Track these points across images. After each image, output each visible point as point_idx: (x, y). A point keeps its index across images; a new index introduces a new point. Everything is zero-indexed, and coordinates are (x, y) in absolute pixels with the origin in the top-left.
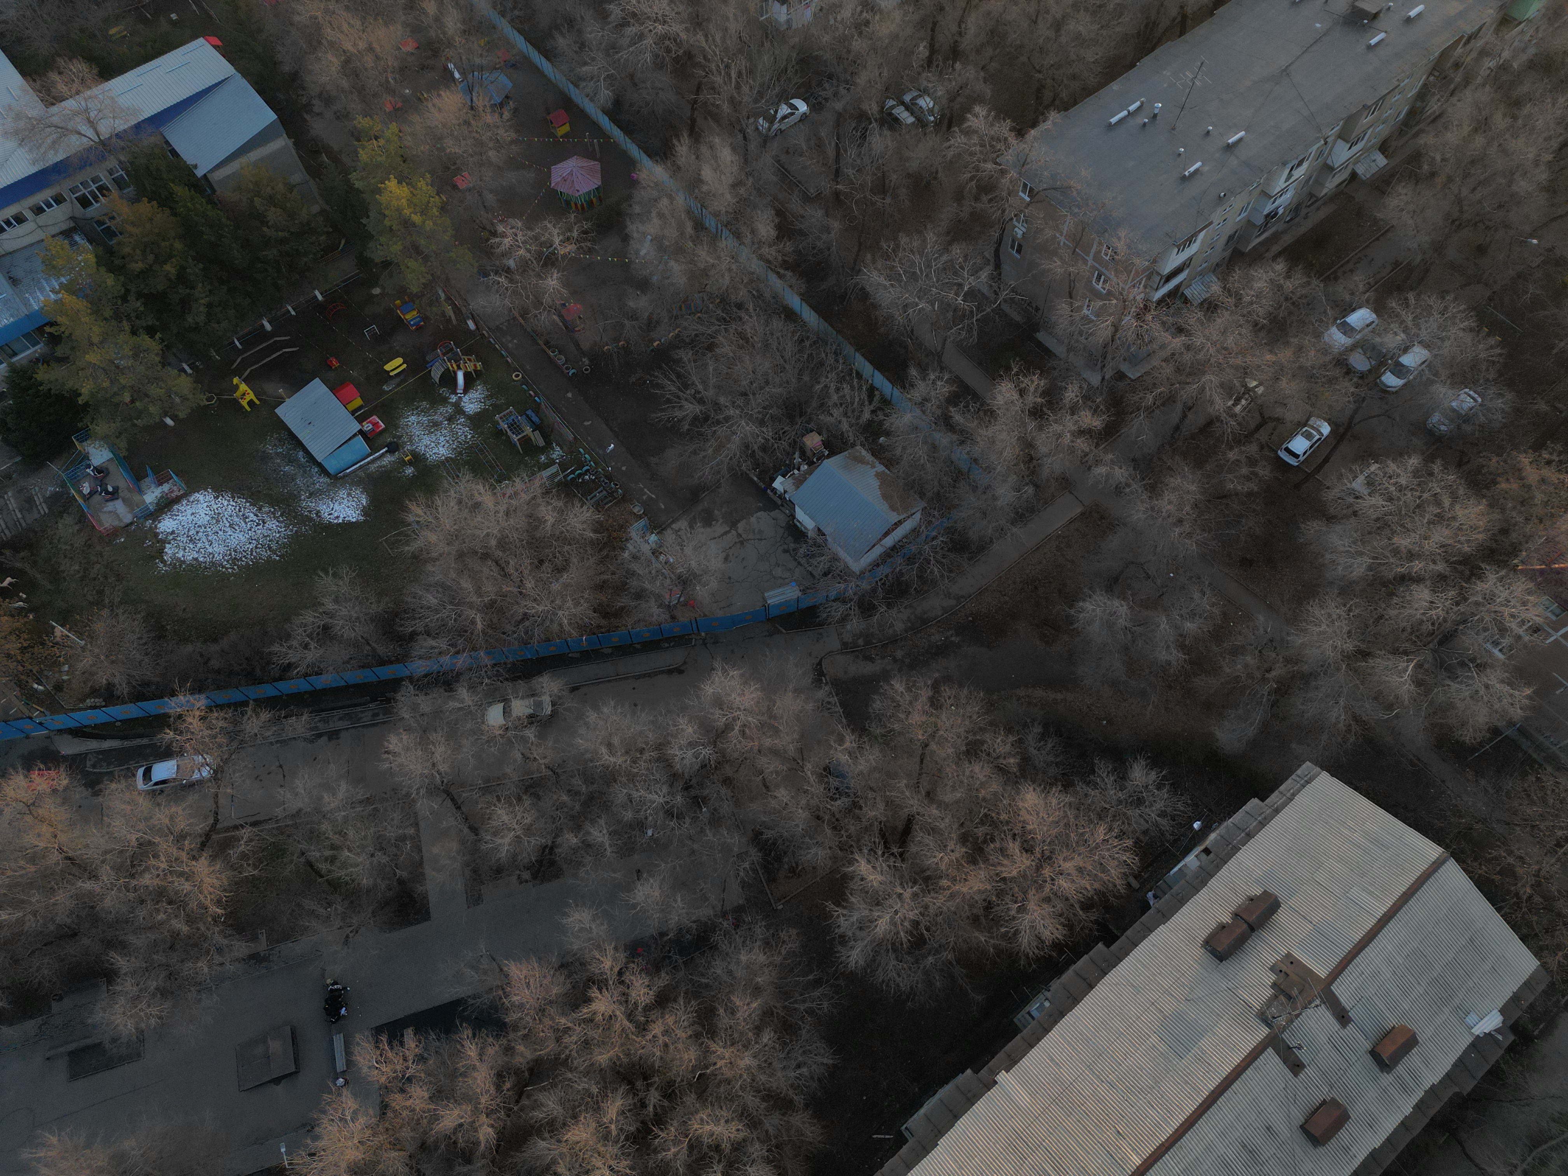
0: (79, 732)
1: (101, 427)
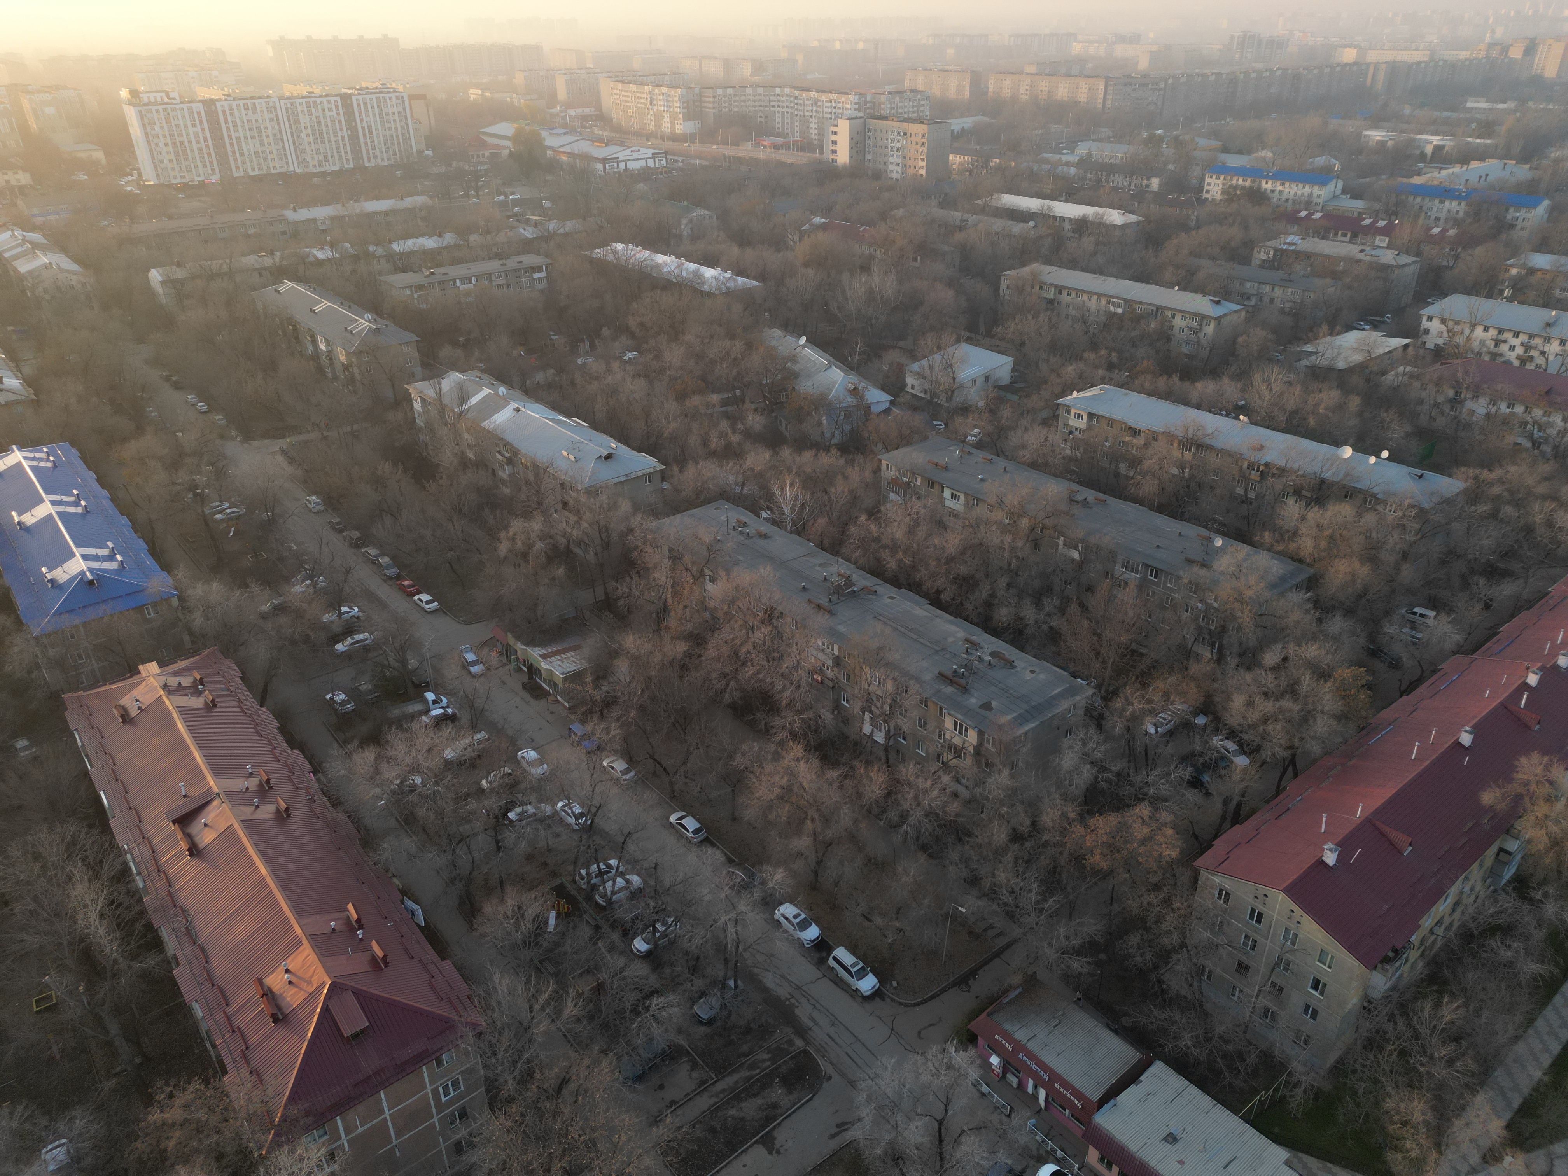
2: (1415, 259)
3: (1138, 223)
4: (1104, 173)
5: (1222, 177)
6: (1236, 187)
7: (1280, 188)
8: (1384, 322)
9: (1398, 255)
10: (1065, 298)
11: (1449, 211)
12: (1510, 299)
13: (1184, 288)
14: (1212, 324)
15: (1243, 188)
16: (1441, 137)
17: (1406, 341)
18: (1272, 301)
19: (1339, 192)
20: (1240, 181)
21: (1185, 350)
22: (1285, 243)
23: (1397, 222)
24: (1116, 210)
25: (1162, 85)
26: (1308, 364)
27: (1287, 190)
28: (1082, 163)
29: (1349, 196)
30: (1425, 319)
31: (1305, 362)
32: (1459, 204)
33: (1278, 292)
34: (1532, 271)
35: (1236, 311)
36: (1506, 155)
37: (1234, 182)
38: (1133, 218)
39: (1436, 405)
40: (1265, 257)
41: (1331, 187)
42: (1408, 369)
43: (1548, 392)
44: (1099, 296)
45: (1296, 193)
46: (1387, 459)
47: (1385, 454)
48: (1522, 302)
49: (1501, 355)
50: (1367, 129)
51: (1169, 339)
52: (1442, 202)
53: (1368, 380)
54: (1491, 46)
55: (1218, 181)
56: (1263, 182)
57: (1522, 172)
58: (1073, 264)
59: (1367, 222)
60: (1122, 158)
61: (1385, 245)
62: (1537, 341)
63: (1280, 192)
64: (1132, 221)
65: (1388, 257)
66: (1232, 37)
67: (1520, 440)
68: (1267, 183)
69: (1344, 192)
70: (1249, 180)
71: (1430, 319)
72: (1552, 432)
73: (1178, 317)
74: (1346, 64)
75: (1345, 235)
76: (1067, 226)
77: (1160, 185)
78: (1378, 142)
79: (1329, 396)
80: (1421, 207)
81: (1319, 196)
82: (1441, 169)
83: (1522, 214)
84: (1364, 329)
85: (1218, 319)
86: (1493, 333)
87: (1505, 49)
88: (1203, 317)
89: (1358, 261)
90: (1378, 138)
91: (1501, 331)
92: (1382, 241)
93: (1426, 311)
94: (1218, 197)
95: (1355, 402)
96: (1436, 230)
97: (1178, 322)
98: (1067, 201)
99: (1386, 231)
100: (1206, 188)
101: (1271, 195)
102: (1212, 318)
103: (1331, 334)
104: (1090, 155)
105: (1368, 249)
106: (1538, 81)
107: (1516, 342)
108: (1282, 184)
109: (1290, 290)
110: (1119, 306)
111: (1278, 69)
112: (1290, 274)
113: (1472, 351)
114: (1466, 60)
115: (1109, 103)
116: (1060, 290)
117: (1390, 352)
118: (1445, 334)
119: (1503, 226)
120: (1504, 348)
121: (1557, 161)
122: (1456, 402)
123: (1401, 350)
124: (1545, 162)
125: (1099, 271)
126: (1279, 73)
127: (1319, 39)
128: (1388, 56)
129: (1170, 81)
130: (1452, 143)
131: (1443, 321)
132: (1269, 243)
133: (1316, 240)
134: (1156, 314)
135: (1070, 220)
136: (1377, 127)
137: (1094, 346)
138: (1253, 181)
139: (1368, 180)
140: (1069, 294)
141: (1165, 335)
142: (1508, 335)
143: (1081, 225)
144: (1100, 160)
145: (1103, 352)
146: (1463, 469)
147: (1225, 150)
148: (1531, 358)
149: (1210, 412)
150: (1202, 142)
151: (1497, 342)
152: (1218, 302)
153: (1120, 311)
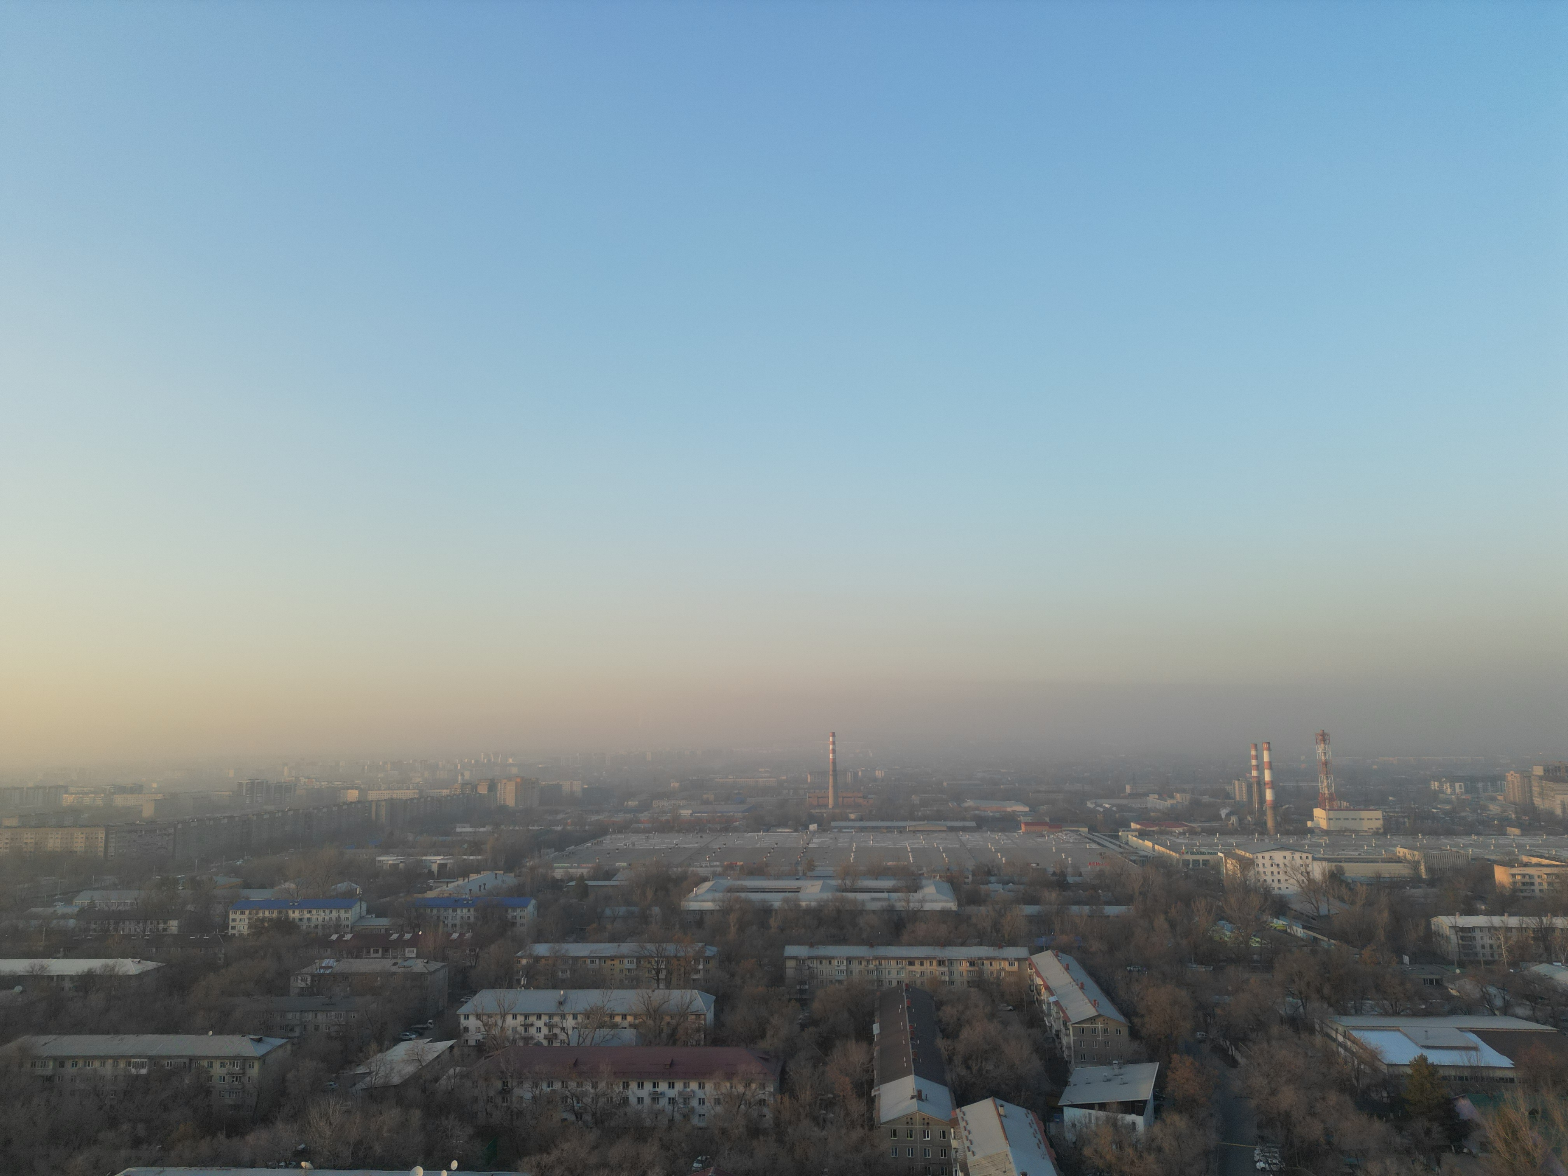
2: (443, 964)
3: (158, 969)
4: (112, 922)
5: (247, 912)
6: (263, 920)
7: (308, 916)
8: (427, 1028)
9: (427, 962)
10: (69, 1070)
11: (462, 918)
12: (527, 987)
13: (219, 1032)
14: (256, 1065)
15: (271, 920)
16: (442, 857)
17: (450, 1043)
18: (317, 1028)
19: (364, 913)
20: (267, 914)
21: (229, 1101)
22: (321, 968)
23: (420, 933)
24: (130, 960)
25: (172, 831)
26: (364, 1087)
27: (314, 917)
28: (82, 912)
29: (374, 916)
30: (462, 1017)
31: (360, 1086)
32: (469, 910)
33: (321, 1018)
34: (537, 959)
35: (281, 1046)
36: (495, 868)
37: (261, 915)
38: (150, 965)
39: (490, 1100)
40: (303, 985)
41: (356, 909)
42: (458, 1069)
43: (576, 1064)
44: (116, 1059)
45: (324, 919)
46: (458, 1169)
47: (454, 1165)
48: (537, 988)
49: (532, 1038)
50: (379, 856)
51: (208, 1092)
52: (455, 911)
53: (424, 1091)
54: (464, 785)
55: (243, 917)
56: (290, 912)
57: (510, 880)
58: (78, 1027)
59: (395, 936)
60: (132, 904)
61: (414, 956)
62: (556, 1019)
63: (308, 919)
64: (150, 968)
65: (419, 966)
66: (240, 784)
67: (565, 1115)
68: (294, 912)
69: (369, 912)
70: (276, 912)
71: (467, 1017)
72: (588, 1100)
73: (217, 1064)
74: (351, 803)
75: (377, 952)
76: (67, 985)
77: (180, 927)
78: (390, 865)
79: (391, 1116)
80: (438, 917)
81: (347, 919)
82: (448, 883)
83: (518, 913)
84: (410, 1039)
85: (262, 1059)
86: (520, 1019)
87: (475, 788)
88: (245, 1059)
89: (394, 973)
90: (390, 862)
91: (526, 1017)
92: (411, 952)
93: (463, 1010)
94: (246, 931)
95: (416, 1115)
96: (455, 936)
97: (217, 1070)
98: (66, 956)
99: (413, 943)
100: (231, 924)
101: (299, 923)
102: (255, 1058)
103: (381, 1051)
104: (92, 904)
105: (400, 961)
106: (503, 809)
107: (540, 1023)
108: (309, 912)
109: (333, 1013)
110: (142, 1065)
111: (289, 810)
112: (330, 998)
113: (508, 1040)
114: (448, 796)
115: (112, 850)
116: (61, 1062)
117: (438, 1057)
118: (483, 1029)
119: (509, 925)
120: (532, 1031)
121: (532, 869)
122: (505, 1092)
123: (447, 1053)
124: (524, 870)
125: (114, 1030)
126: (291, 813)
127: (323, 783)
128: (386, 795)
129: (180, 826)
130: (451, 861)
131: (478, 1017)
132: (305, 970)
133: (352, 960)
134: (190, 1067)
135: (71, 977)
136: (387, 853)
137: (113, 1122)
138: (280, 913)
139: (388, 899)
140: (75, 1065)
141: (204, 1089)
142: (533, 1019)
143: (86, 981)
144: (106, 909)
145: (125, 1127)
146: (526, 1159)
147: (247, 886)
148: (556, 1035)
149: (267, 1167)
150: (221, 880)
151: (526, 1027)
152: (260, 1040)
153: (144, 1071)
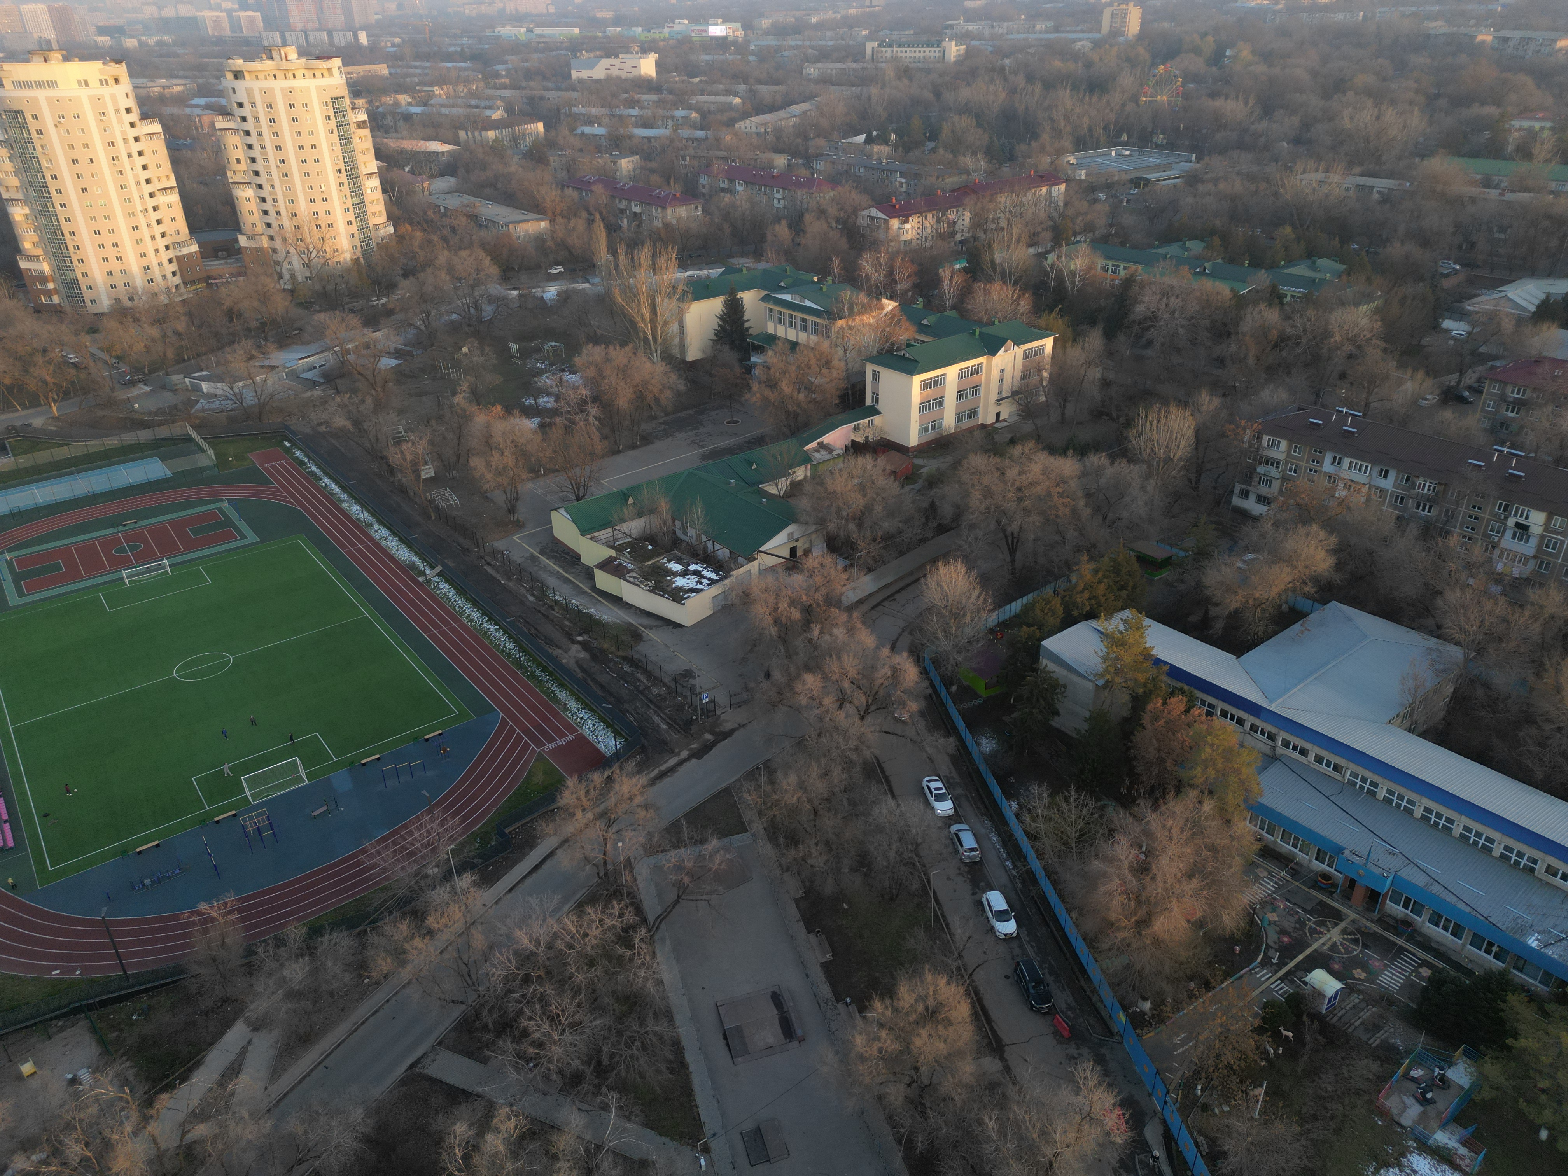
0: (1169, 1139)
1: (1493, 1069)
